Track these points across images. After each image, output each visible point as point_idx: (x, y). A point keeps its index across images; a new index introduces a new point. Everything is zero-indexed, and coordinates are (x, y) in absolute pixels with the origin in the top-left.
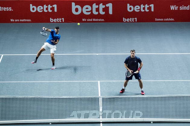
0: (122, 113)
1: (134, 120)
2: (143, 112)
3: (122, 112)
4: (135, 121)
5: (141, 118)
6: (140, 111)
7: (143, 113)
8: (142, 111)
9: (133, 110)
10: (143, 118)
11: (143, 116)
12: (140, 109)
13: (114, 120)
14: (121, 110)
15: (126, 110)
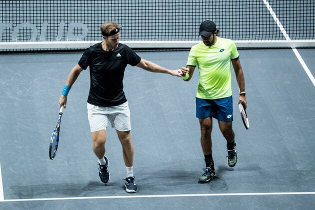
0: (39, 28)
1: (67, 45)
2: (90, 25)
3: (39, 25)
4: (69, 47)
5: (84, 39)
6: (83, 22)
7: (90, 28)
8: (86, 22)
9: (66, 22)
10: (91, 40)
11: (90, 35)
12: (83, 18)
13: (17, 45)
14: (35, 22)
15: (49, 22)
